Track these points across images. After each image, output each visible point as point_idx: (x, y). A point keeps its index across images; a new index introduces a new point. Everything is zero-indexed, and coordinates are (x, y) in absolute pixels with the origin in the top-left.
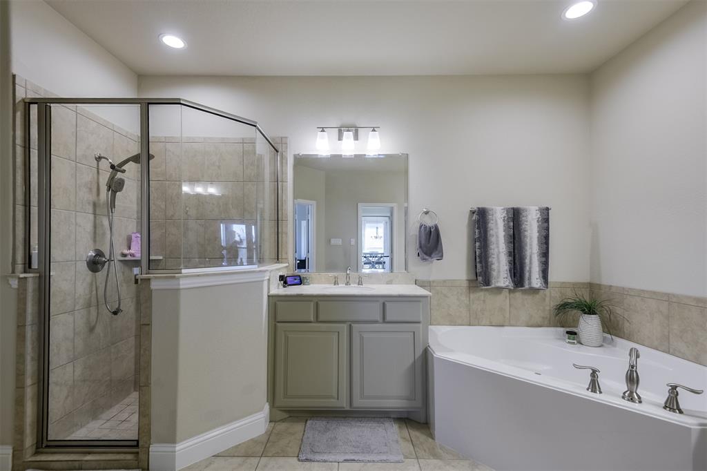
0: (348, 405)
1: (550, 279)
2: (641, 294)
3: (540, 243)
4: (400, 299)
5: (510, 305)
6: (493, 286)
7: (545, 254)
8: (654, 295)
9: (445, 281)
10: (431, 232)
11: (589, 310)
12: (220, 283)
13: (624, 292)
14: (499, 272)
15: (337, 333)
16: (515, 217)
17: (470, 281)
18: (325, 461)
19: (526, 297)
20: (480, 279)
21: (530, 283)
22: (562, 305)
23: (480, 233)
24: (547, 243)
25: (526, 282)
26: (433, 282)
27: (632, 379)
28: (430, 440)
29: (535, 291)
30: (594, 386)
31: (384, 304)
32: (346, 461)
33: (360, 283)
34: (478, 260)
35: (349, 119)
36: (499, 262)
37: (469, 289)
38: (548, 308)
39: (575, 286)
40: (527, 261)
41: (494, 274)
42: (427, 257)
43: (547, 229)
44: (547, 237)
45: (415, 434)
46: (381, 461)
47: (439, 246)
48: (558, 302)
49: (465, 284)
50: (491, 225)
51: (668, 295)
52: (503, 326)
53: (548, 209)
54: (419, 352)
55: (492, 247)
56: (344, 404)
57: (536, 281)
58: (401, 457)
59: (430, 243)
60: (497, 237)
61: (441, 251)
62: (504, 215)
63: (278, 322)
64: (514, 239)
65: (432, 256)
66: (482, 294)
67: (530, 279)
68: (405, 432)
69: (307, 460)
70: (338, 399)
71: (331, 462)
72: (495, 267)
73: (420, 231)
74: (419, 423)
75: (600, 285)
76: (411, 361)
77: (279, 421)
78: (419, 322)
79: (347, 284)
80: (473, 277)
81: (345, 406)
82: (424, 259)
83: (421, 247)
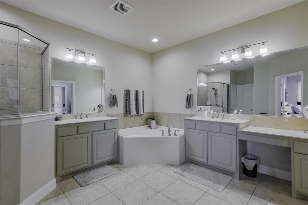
0: (91, 164)
1: (144, 112)
2: (163, 114)
3: (142, 101)
4: (111, 121)
5: (135, 120)
6: (131, 115)
7: (143, 104)
8: (166, 114)
9: (117, 114)
10: (114, 97)
11: (153, 119)
12: (41, 120)
13: (160, 114)
14: (133, 110)
15: (87, 138)
16: (137, 93)
17: (124, 114)
18: (93, 183)
19: (139, 117)
20: (128, 113)
21: (140, 113)
22: (147, 119)
23: (128, 98)
24: (144, 101)
25: (139, 113)
26: (113, 115)
27: (169, 131)
28: (122, 165)
29: (141, 115)
30: (163, 135)
31: (105, 123)
32: (101, 179)
33: (87, 118)
34: (127, 107)
35: (80, 48)
36: (133, 107)
37: (124, 117)
38: (143, 120)
39: (149, 113)
40: (140, 106)
41: (132, 111)
42: (113, 106)
43: (144, 97)
44: (144, 99)
45: (116, 165)
46: (112, 175)
47: (117, 102)
48: (146, 118)
49: (123, 115)
50: (131, 95)
51: (169, 113)
52: (133, 127)
53: (144, 91)
54: (116, 138)
55: (131, 102)
56: (90, 164)
57: (142, 113)
58: (117, 172)
59: (113, 101)
60: (133, 99)
61: (117, 104)
62: (134, 92)
63: (59, 137)
64: (136, 100)
65: (115, 105)
66: (127, 118)
67: (140, 112)
68: (113, 166)
69: (86, 185)
70: (87, 163)
71: (96, 182)
72: (132, 109)
73: (110, 97)
74: (116, 163)
75: (154, 112)
76: (114, 142)
77: (59, 182)
78: (116, 128)
79: (81, 118)
80: (126, 112)
81: (90, 165)
82: (111, 107)
83: (110, 102)
